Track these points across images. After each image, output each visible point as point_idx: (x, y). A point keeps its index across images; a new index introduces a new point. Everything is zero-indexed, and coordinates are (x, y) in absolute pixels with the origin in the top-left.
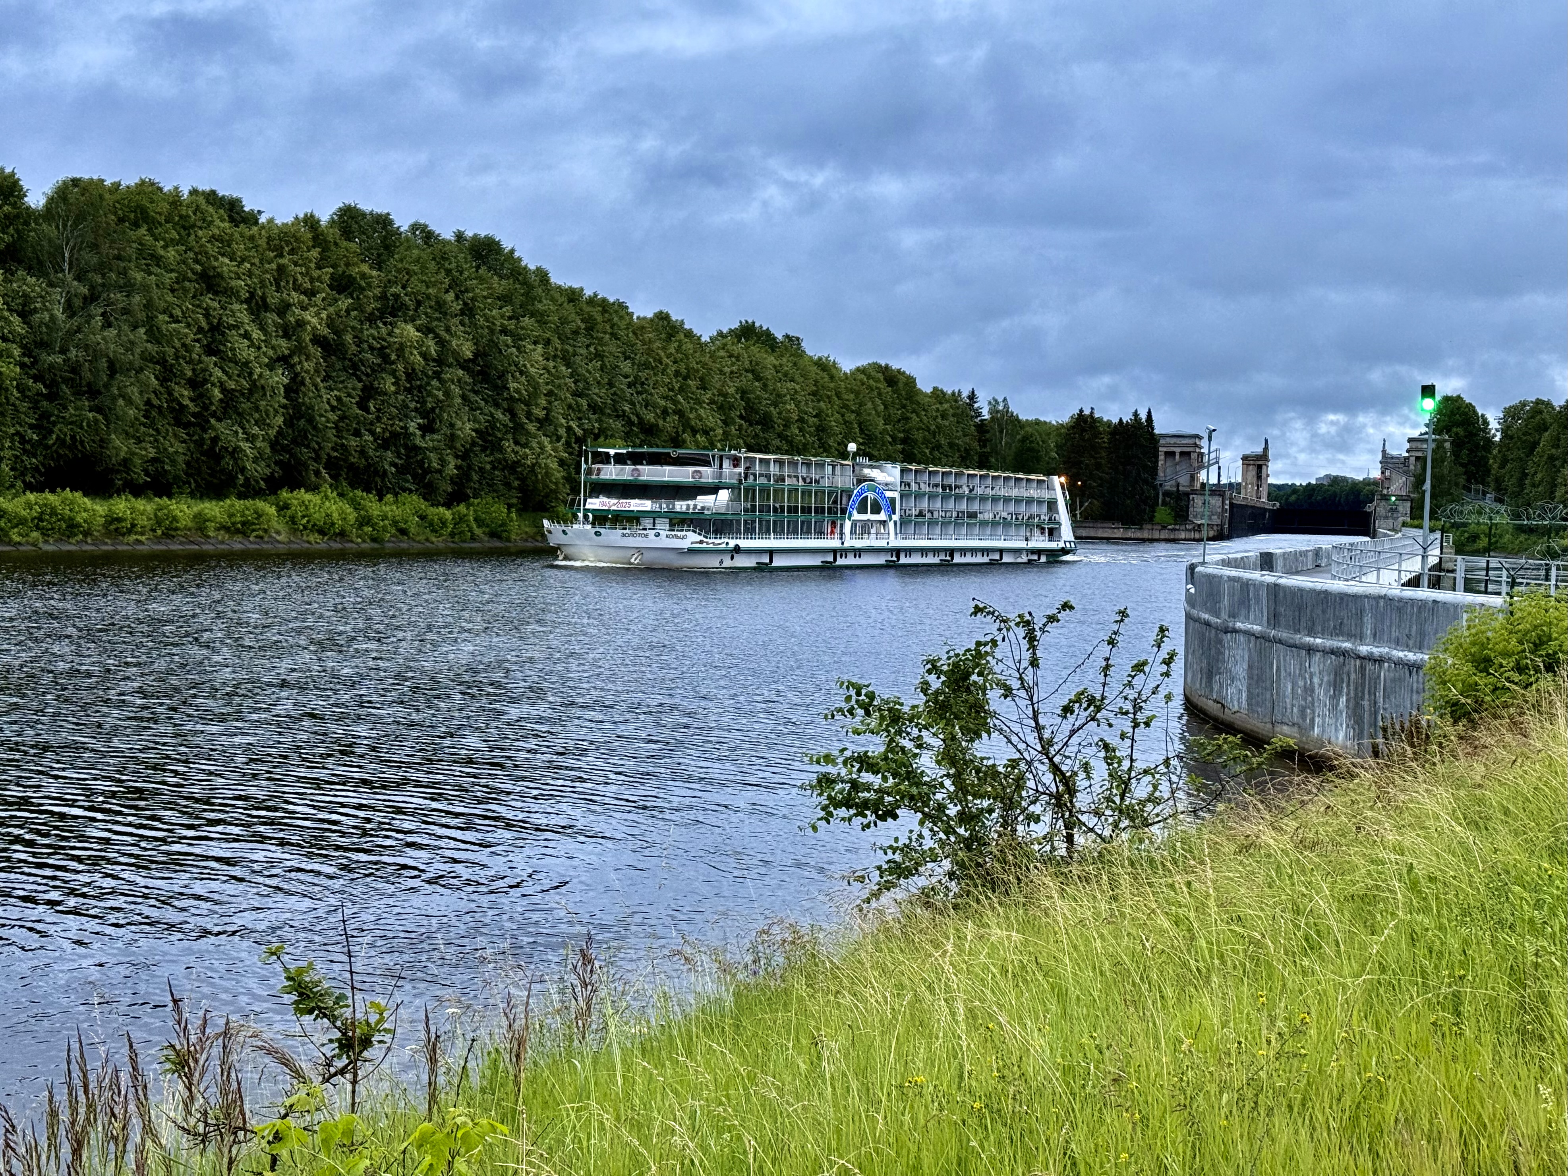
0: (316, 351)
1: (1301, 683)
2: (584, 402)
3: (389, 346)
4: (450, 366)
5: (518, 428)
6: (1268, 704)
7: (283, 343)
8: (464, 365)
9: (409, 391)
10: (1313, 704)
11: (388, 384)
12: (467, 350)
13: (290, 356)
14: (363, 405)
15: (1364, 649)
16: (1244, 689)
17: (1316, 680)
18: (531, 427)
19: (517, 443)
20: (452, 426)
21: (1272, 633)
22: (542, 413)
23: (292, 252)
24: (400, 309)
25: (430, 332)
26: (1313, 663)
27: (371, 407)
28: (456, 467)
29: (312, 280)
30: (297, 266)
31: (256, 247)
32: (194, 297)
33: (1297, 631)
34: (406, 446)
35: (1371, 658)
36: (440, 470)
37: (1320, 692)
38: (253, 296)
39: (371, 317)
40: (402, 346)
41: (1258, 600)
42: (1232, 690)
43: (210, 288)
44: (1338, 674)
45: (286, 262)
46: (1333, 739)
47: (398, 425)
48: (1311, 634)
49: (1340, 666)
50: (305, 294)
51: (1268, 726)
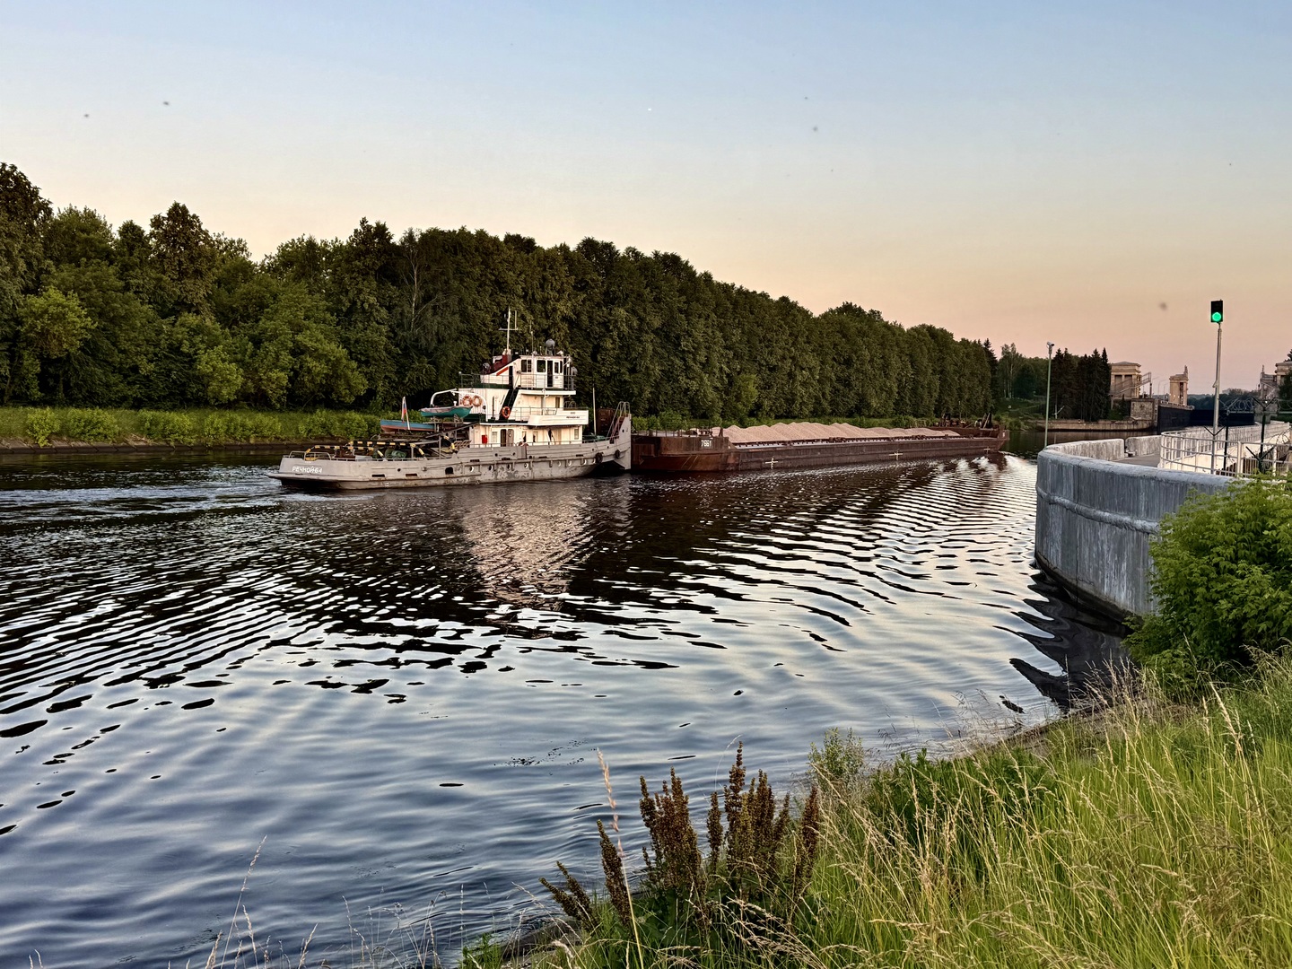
0: (565, 326)
1: (1095, 549)
2: (731, 354)
3: (609, 321)
4: (647, 333)
5: (688, 368)
6: (1074, 565)
7: (545, 321)
8: (656, 332)
9: (620, 348)
10: (1103, 566)
11: (609, 345)
12: (657, 323)
13: (549, 329)
14: (594, 357)
15: (1139, 523)
16: (1060, 550)
17: (1105, 547)
18: (697, 368)
19: (688, 378)
20: (647, 368)
21: (1076, 506)
22: (703, 359)
23: (551, 268)
24: (616, 299)
25: (634, 312)
26: (1104, 533)
27: (599, 358)
28: (651, 393)
29: (563, 283)
30: (553, 275)
31: (530, 265)
32: (491, 295)
33: (1093, 506)
34: (620, 381)
35: (1145, 532)
36: (640, 395)
37: (1108, 557)
38: (526, 294)
39: (598, 305)
40: (616, 321)
41: (1068, 479)
42: (1053, 550)
43: (501, 290)
44: (1120, 543)
45: (547, 274)
46: (1117, 598)
47: (615, 369)
48: (1103, 508)
49: (1122, 537)
50: (558, 292)
51: (1074, 582)
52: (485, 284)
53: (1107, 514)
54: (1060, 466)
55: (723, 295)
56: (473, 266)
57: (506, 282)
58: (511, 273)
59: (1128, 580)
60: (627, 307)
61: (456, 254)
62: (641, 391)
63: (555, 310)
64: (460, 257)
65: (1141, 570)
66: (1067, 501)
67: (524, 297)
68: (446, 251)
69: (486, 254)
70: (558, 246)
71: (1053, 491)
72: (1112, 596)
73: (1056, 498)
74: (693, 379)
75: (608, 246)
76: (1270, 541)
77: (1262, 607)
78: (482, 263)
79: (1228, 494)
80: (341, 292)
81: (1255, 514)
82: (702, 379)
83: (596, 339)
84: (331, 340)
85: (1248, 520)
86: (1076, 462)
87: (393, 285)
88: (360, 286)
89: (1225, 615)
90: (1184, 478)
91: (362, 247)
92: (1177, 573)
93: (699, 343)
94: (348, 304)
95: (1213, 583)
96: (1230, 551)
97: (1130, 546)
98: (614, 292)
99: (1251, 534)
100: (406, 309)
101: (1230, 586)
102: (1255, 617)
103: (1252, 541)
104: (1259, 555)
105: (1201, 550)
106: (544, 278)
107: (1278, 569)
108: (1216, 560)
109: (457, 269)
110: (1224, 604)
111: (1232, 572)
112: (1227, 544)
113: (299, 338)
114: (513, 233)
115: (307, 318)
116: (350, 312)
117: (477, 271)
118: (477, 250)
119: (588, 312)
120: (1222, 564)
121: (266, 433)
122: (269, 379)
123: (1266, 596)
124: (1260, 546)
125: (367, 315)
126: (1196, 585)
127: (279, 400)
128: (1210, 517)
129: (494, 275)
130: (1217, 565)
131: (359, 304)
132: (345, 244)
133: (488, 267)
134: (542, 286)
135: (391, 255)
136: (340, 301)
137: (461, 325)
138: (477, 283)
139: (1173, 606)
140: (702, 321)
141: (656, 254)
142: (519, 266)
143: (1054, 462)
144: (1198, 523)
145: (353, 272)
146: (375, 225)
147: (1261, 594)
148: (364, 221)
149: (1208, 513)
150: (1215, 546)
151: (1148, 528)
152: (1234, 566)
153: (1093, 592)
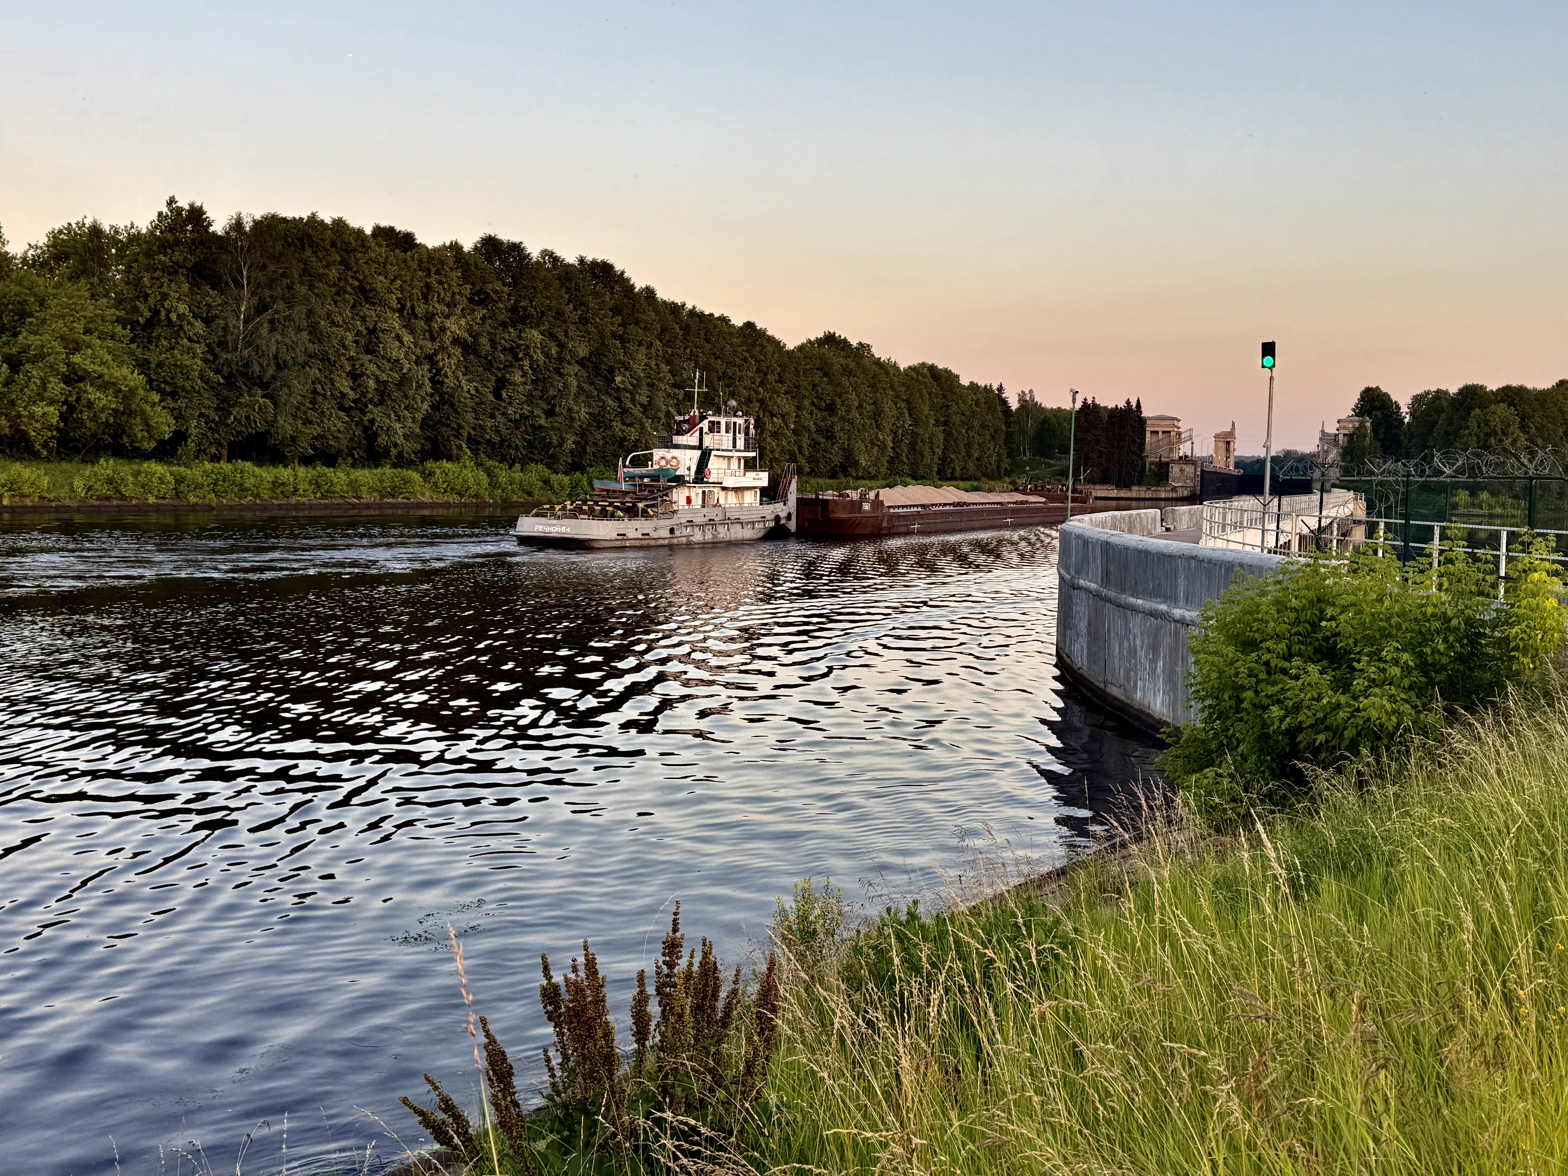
0: (457, 351)
3: (518, 346)
4: (569, 363)
5: (624, 411)
6: (1102, 664)
7: (429, 344)
8: (581, 362)
9: (534, 382)
10: (1136, 666)
11: (517, 377)
12: (583, 351)
14: (497, 393)
15: (1177, 612)
16: (1085, 646)
17: (1138, 642)
18: (637, 411)
19: (624, 424)
20: (570, 410)
21: (1105, 592)
22: (644, 400)
23: (438, 272)
24: (527, 317)
25: (552, 336)
26: (1136, 624)
27: (504, 395)
28: (574, 442)
29: (454, 294)
30: (441, 283)
31: (409, 267)
32: (353, 307)
33: (1123, 591)
34: (533, 426)
35: (1185, 623)
36: (560, 445)
37: (1142, 653)
38: (403, 307)
39: (504, 325)
40: (528, 347)
41: (1094, 558)
42: (1077, 646)
43: (368, 300)
44: (1156, 637)
45: (433, 280)
46: (1152, 704)
47: (526, 409)
48: (1135, 594)
49: (1158, 629)
50: (448, 305)
51: (1102, 686)
52: (345, 292)
53: (1140, 602)
54: (1085, 542)
55: (670, 317)
56: (328, 266)
57: (374, 289)
58: (382, 278)
59: (1165, 682)
60: (542, 328)
61: (303, 249)
62: (562, 441)
63: (443, 329)
64: (308, 253)
65: (1179, 669)
66: (1093, 586)
67: (401, 311)
68: (290, 245)
69: (347, 252)
70: (448, 244)
71: (1078, 572)
72: (1146, 702)
73: (1082, 582)
74: (631, 425)
75: (516, 248)
76: (1328, 634)
77: (1320, 715)
78: (340, 263)
79: (1281, 577)
80: (138, 298)
81: (1311, 602)
82: (642, 426)
83: (499, 369)
84: (121, 364)
85: (1304, 608)
86: (1104, 537)
87: (212, 288)
88: (165, 289)
89: (1277, 724)
90: (1229, 557)
91: (169, 236)
92: (1221, 673)
93: (638, 379)
94: (147, 314)
95: (1263, 685)
96: (1282, 647)
97: (1166, 641)
98: (525, 309)
99: (1307, 625)
100: (232, 321)
101: (1282, 689)
102: (1312, 726)
103: (1307, 635)
104: (1316, 651)
105: (1249, 645)
106: (428, 286)
107: (1339, 668)
108: (1266, 657)
109: (304, 270)
110: (1276, 711)
111: (1284, 671)
112: (1279, 637)
113: (76, 359)
114: (384, 224)
115: (87, 331)
116: (150, 324)
117: (333, 273)
118: (333, 244)
119: (489, 334)
120: (1273, 663)
121: (26, 490)
122: (32, 416)
123: (1325, 701)
124: (1318, 640)
125: (176, 329)
126: (1242, 688)
127: (45, 445)
128: (1258, 606)
129: (357, 280)
130: (1267, 663)
131: (163, 313)
132: (144, 231)
133: (348, 268)
134: (425, 297)
135: (210, 248)
136: (135, 309)
137: (311, 347)
138: (334, 290)
139: (1217, 714)
140: (643, 349)
141: (582, 260)
142: (393, 269)
143: (1079, 537)
144: (1245, 612)
145: (155, 270)
146: (187, 207)
147: (1319, 699)
148: (171, 201)
149: (1257, 599)
150: (1265, 640)
151: (1188, 618)
152: (1287, 665)
153: (1122, 697)
